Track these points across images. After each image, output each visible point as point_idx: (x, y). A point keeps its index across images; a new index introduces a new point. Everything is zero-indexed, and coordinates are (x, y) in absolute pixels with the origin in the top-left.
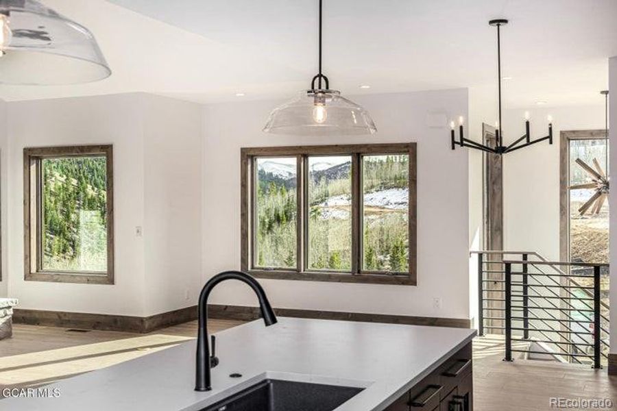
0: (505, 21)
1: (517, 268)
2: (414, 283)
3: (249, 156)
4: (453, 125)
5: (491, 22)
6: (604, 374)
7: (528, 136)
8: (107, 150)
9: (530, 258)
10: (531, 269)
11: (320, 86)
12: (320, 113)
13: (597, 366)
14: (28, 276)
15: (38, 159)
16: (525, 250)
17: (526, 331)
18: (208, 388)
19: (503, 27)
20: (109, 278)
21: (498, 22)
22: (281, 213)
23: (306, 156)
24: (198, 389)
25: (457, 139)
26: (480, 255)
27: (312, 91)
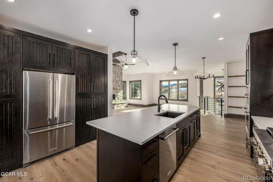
0: (205, 58)
1: (206, 99)
2: (188, 101)
3: (161, 81)
4: (195, 75)
5: (203, 58)
6: (223, 117)
7: (209, 76)
8: (140, 81)
9: (209, 97)
10: (209, 99)
11: (175, 68)
12: (175, 73)
13: (222, 115)
14: (130, 99)
15: (131, 82)
16: (208, 96)
17: (208, 109)
18: (159, 112)
19: (205, 59)
20: (141, 99)
21: (204, 58)
22: (164, 91)
23: (170, 81)
24: (158, 112)
25: (196, 77)
26: (199, 97)
27: (174, 69)
